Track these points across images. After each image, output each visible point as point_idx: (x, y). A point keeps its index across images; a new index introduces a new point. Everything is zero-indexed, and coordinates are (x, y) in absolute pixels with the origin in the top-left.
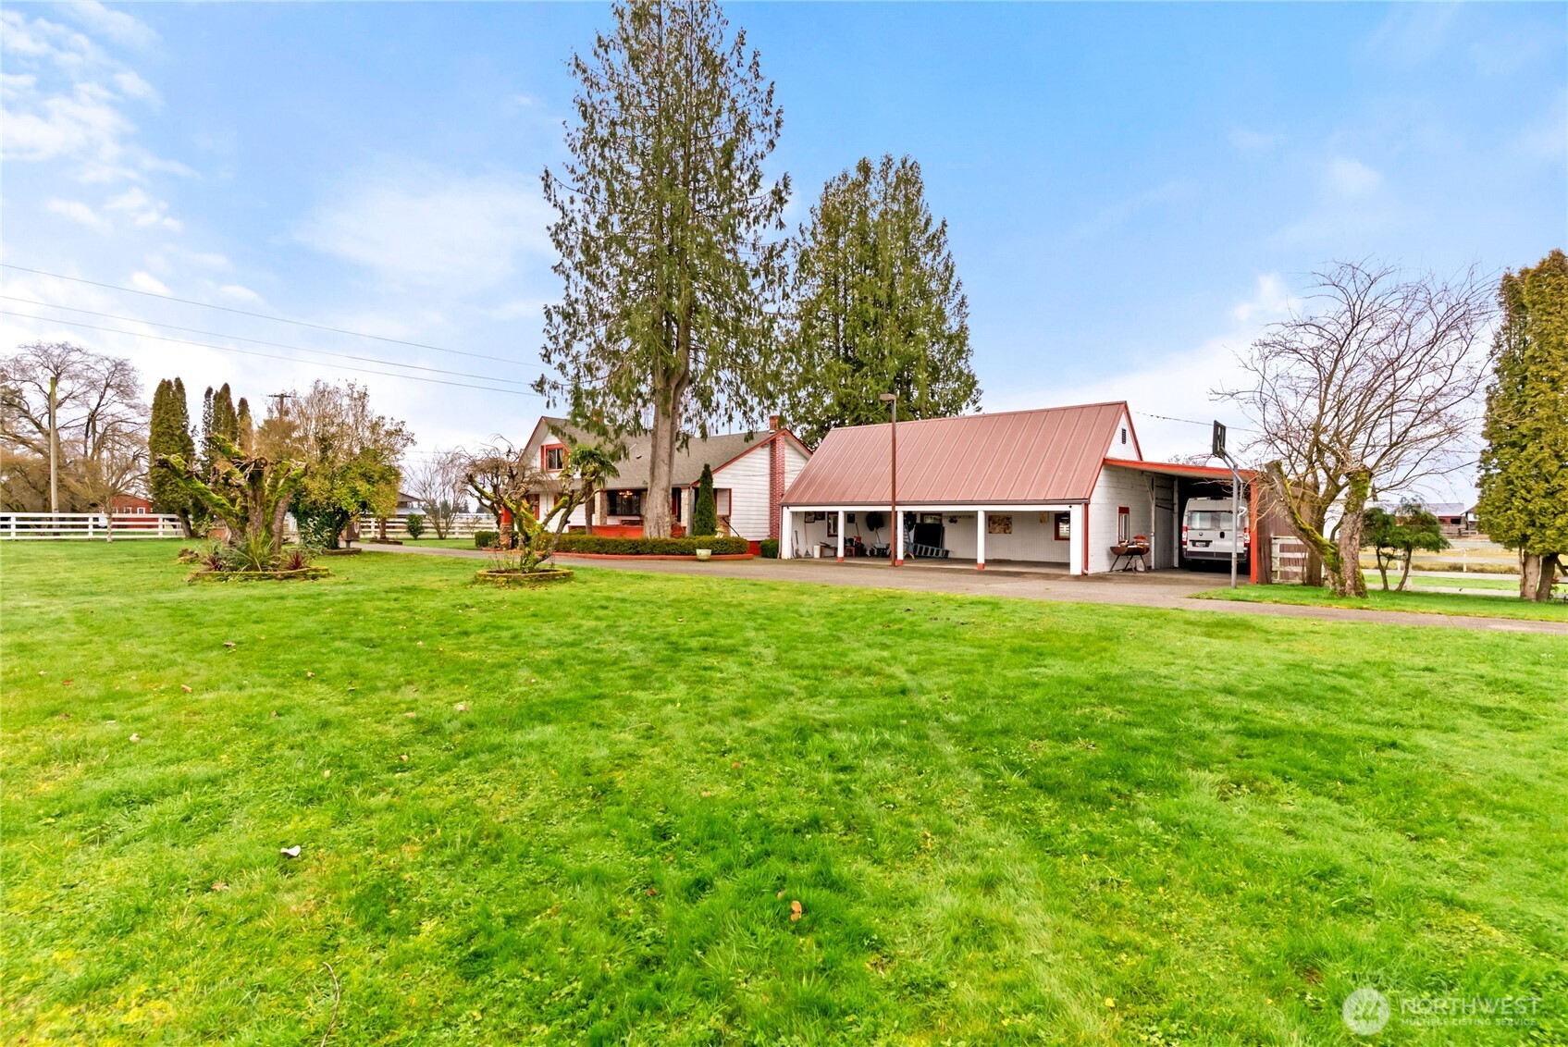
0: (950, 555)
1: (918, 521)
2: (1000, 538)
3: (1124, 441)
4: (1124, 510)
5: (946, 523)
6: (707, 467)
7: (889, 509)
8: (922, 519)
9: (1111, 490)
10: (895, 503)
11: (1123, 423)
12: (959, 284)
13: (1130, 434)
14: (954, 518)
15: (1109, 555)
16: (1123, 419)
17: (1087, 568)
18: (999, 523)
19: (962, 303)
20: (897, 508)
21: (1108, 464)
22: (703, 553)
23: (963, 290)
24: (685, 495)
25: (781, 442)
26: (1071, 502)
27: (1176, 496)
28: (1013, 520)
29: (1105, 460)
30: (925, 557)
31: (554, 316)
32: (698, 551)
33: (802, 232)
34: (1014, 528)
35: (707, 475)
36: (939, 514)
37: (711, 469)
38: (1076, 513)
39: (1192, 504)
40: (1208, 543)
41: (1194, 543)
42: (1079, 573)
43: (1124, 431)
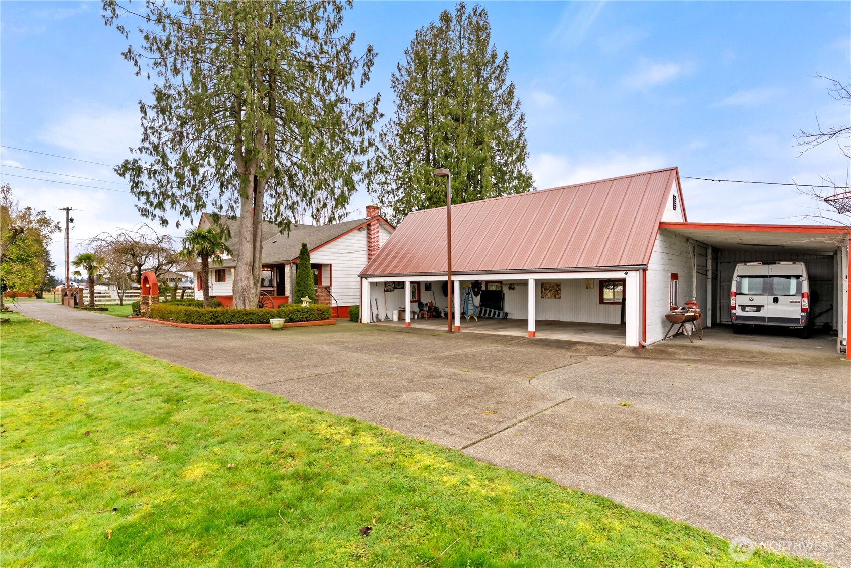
0: (509, 317)
1: (483, 288)
2: (550, 302)
3: (675, 208)
4: (674, 277)
5: (505, 290)
6: (304, 246)
7: (445, 278)
8: (486, 287)
9: (665, 256)
10: (450, 273)
11: (674, 190)
12: (518, 104)
13: (679, 201)
14: (512, 285)
15: (663, 322)
16: (674, 186)
17: (644, 339)
18: (548, 289)
19: (521, 120)
20: (453, 278)
21: (664, 228)
22: (276, 322)
23: (522, 109)
24: (287, 269)
25: (375, 226)
26: (627, 269)
27: (710, 263)
28: (562, 287)
29: (661, 223)
30: (489, 318)
31: (148, 110)
32: (272, 320)
33: (399, 70)
34: (564, 292)
35: (305, 253)
36: (500, 282)
37: (309, 248)
38: (633, 280)
39: (740, 270)
40: (759, 308)
41: (743, 307)
42: (636, 344)
43: (674, 197)
